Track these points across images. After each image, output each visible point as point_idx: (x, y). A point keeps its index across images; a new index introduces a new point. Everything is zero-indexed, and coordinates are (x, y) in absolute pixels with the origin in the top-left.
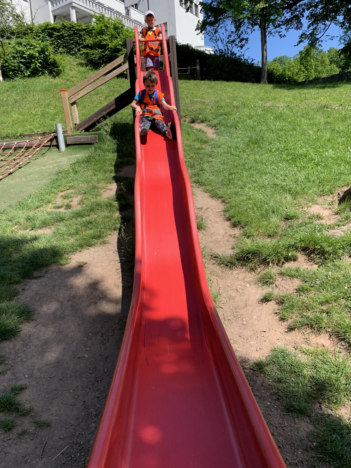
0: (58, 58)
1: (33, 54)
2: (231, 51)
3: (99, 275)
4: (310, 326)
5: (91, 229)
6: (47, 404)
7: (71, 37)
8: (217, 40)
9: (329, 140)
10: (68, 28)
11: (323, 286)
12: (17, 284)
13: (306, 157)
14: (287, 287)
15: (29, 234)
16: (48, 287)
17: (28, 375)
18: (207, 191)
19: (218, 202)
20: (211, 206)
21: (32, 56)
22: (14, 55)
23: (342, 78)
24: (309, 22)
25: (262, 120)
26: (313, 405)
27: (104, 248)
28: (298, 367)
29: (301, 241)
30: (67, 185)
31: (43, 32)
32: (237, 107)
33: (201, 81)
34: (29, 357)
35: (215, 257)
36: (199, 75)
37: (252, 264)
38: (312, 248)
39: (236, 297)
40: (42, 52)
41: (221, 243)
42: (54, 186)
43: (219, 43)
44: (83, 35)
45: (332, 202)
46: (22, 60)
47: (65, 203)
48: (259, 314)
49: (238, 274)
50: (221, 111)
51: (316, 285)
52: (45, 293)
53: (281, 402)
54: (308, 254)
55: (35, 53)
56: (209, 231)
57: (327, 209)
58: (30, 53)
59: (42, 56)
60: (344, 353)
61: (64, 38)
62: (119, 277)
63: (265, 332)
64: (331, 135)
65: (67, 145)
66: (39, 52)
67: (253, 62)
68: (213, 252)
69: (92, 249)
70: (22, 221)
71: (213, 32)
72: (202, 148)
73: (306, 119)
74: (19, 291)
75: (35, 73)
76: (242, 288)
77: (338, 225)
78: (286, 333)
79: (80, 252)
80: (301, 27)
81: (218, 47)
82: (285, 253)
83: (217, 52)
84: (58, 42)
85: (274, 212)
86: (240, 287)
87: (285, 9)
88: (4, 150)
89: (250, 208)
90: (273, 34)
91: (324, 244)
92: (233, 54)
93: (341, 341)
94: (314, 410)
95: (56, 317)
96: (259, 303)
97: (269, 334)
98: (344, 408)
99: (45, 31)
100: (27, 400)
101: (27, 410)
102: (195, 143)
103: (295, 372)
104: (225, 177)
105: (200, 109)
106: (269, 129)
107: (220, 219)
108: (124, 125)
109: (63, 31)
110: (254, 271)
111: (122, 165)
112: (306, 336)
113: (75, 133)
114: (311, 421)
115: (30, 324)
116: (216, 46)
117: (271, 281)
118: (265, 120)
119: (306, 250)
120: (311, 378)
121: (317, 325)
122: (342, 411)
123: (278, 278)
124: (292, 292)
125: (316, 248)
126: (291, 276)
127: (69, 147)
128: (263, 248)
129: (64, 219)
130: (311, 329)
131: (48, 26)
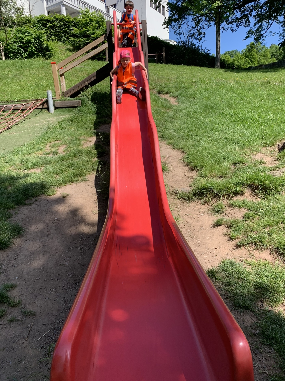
0: (50, 44)
1: (30, 39)
2: (191, 43)
3: (79, 204)
4: (254, 244)
5: (74, 169)
6: (33, 299)
7: (62, 27)
8: (179, 34)
9: (271, 107)
10: (59, 20)
11: (265, 213)
12: (11, 209)
13: (251, 119)
14: (235, 215)
15: (22, 173)
16: (37, 212)
17: (18, 277)
18: (170, 144)
19: (179, 152)
20: (173, 155)
21: (29, 42)
22: (15, 40)
25: (215, 92)
26: (256, 303)
27: (84, 184)
28: (244, 274)
29: (248, 179)
30: (55, 138)
31: (38, 23)
32: (195, 83)
33: (166, 65)
34: (19, 264)
35: (175, 193)
36: (165, 60)
37: (206, 198)
38: (256, 185)
39: (192, 223)
40: (38, 38)
41: (181, 183)
42: (44, 138)
43: (182, 36)
44: (71, 26)
45: (273, 151)
46: (21, 45)
47: (53, 151)
48: (211, 235)
49: (194, 206)
50: (182, 85)
51: (260, 213)
52: (34, 217)
53: (229, 300)
54: (253, 190)
56: (171, 174)
57: (269, 156)
58: (27, 39)
59: (37, 42)
60: (282, 264)
61: (55, 28)
62: (96, 206)
63: (216, 249)
64: (272, 103)
65: (56, 108)
66: (35, 39)
67: (209, 52)
68: (174, 189)
69: (74, 185)
70: (17, 163)
71: (177, 27)
72: (167, 112)
73: (252, 91)
74: (12, 214)
75: (31, 56)
76: (197, 216)
77: (278, 168)
78: (234, 250)
79: (64, 186)
80: (249, 24)
81: (181, 39)
82: (234, 189)
83: (180, 43)
84: (51, 31)
85: (225, 159)
87: (236, 9)
88: (4, 112)
89: (205, 156)
90: (226, 29)
91: (266, 182)
92: (192, 45)
93: (280, 255)
94: (257, 307)
95: (43, 235)
96: (211, 227)
97: (219, 250)
98: (282, 305)
99: (40, 22)
100: (16, 295)
101: (16, 302)
102: (161, 108)
103: (241, 278)
104: (185, 133)
105: (165, 84)
106: (221, 98)
107: (180, 165)
108: (103, 94)
109: (55, 23)
110: (208, 204)
111: (101, 124)
112: (251, 252)
113: (62, 99)
114: (255, 315)
115: (21, 239)
116: (179, 39)
117: (222, 210)
118: (218, 92)
119: (251, 186)
120: (254, 282)
121: (260, 243)
122: (280, 308)
123: (227, 208)
124: (239, 219)
125: (259, 185)
126: (239, 207)
127: (57, 110)
128: (216, 185)
129: (51, 163)
130: (255, 246)
131: (43, 18)
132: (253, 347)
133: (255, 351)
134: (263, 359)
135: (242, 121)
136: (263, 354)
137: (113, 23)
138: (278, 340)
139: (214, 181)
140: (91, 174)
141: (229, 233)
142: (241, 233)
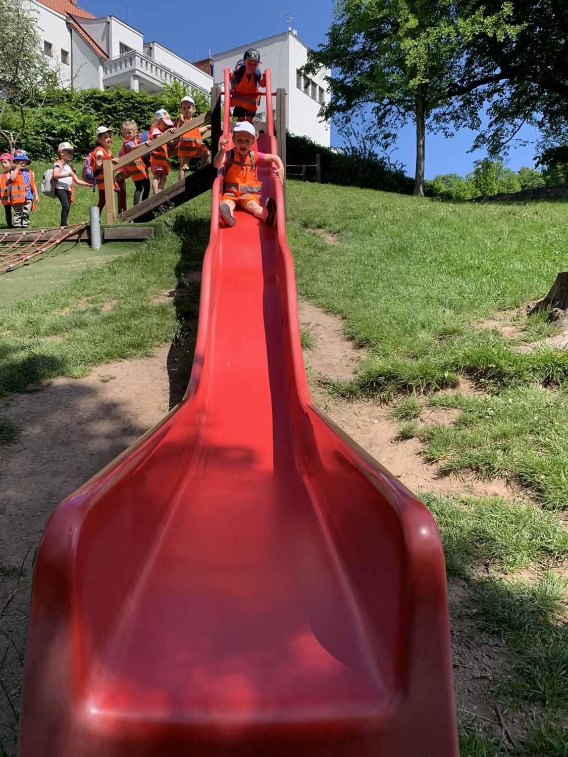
1: (67, 129)
2: (370, 151)
3: (134, 395)
4: (474, 468)
5: (129, 336)
7: (129, 111)
8: (348, 134)
9: (516, 252)
10: (125, 99)
11: (498, 416)
13: (478, 269)
14: (439, 420)
15: (27, 340)
16: (49, 404)
18: (319, 305)
19: (336, 318)
20: (325, 323)
21: (65, 133)
22: (38, 129)
23: (538, 196)
24: (491, 118)
26: (475, 567)
27: (147, 362)
28: (452, 516)
29: (467, 357)
30: (98, 288)
31: (86, 102)
32: (375, 210)
33: (321, 184)
35: (324, 384)
36: (319, 177)
37: (385, 393)
38: (482, 369)
39: (355, 434)
40: (82, 128)
41: (337, 367)
42: (76, 286)
43: (352, 137)
44: (147, 110)
45: (518, 317)
46: (50, 138)
47: (92, 308)
48: (390, 455)
49: (360, 408)
50: (350, 213)
51: (488, 417)
52: (41, 412)
54: (475, 378)
55: (69, 129)
56: (319, 352)
57: (509, 325)
58: (62, 128)
59: (81, 134)
60: (529, 504)
61: (117, 112)
62: (166, 399)
64: (519, 246)
65: (104, 241)
66: (76, 128)
67: (403, 169)
68: (323, 377)
69: (126, 363)
70: (19, 324)
71: (344, 120)
72: (317, 256)
73: (481, 226)
76: (365, 424)
77: (526, 341)
78: (435, 481)
79: (107, 363)
80: (479, 125)
81: (351, 143)
82: (439, 375)
83: (348, 150)
84: (108, 117)
85: (424, 327)
86: (363, 422)
87: (455, 95)
88: (4, 244)
89: (386, 323)
90: (435, 130)
91: (502, 362)
92: (371, 154)
93: (525, 488)
94: (477, 573)
95: (55, 442)
96: (392, 442)
97: (406, 480)
98: (526, 571)
99: (90, 101)
102: (306, 249)
103: (447, 523)
104: (349, 288)
105: (316, 210)
106: (421, 235)
107: (337, 339)
108: (197, 221)
109: (117, 103)
110: (387, 404)
111: (189, 270)
112: (467, 483)
113: (119, 224)
114: (470, 586)
115: (12, 447)
116: (346, 142)
117: (414, 413)
118: (417, 225)
119: (472, 371)
120: (472, 530)
121: (486, 467)
122: (523, 576)
123: (425, 410)
124: (447, 426)
125: (489, 368)
126: (447, 406)
127: (107, 244)
128: (404, 367)
129: (86, 325)
130: (477, 472)
131: (95, 93)
132: (464, 635)
133: (467, 641)
134: (483, 656)
135: (460, 272)
136: (483, 647)
137: (223, 90)
138: (514, 625)
139: (400, 361)
140: (162, 346)
141: (427, 451)
142: (449, 448)
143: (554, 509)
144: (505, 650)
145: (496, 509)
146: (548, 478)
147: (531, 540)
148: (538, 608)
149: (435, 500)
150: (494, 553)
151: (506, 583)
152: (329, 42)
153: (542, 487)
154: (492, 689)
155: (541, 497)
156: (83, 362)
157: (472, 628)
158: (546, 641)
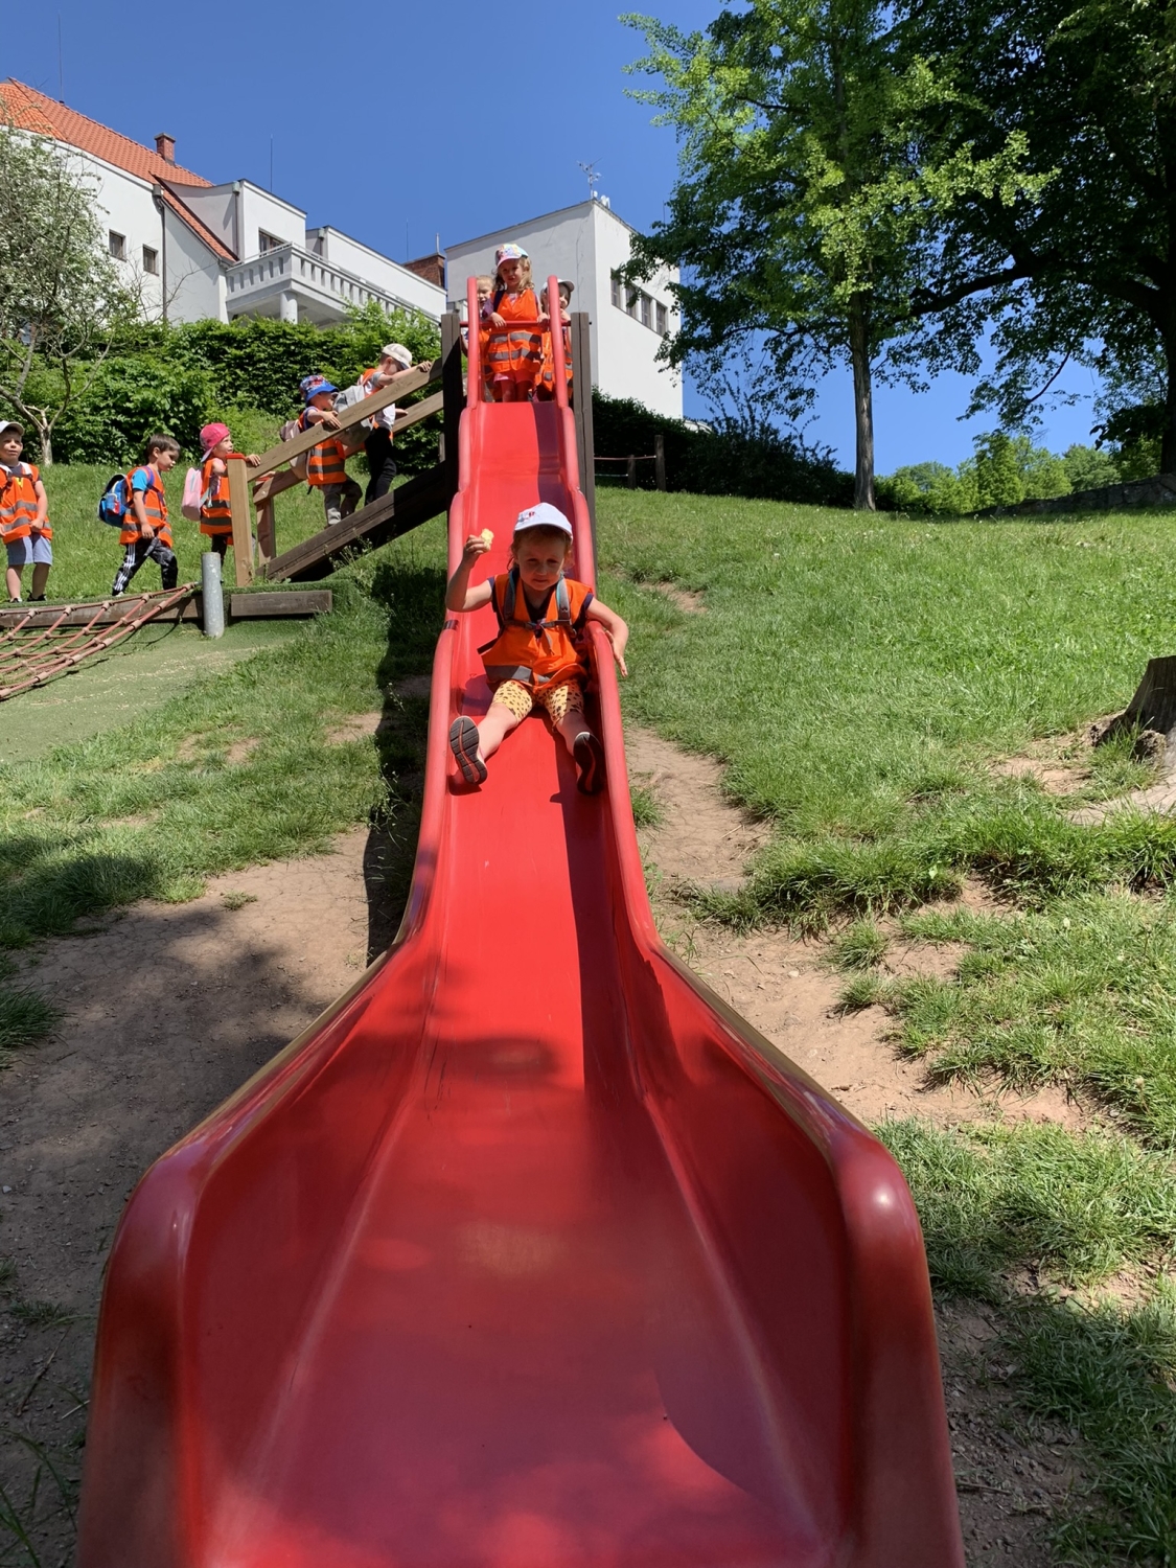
1: (154, 399)
2: (762, 425)
3: (293, 934)
4: (999, 1065)
5: (283, 812)
6: (65, 1266)
7: (279, 361)
8: (718, 392)
9: (1065, 619)
10: (271, 338)
11: (1043, 955)
12: (13, 948)
13: (990, 655)
14: (923, 967)
15: (74, 828)
16: (120, 958)
17: (13, 1187)
18: (670, 737)
19: (704, 762)
20: (682, 773)
21: (149, 408)
22: (97, 401)
23: (1106, 502)
24: (1000, 352)
25: (851, 570)
26: (1009, 1276)
27: (319, 864)
29: (973, 835)
30: (219, 715)
31: (192, 347)
32: (776, 543)
33: (666, 494)
34: (22, 1140)
35: (686, 898)
36: (662, 477)
37: (810, 914)
38: (1007, 859)
39: (753, 1003)
40: (185, 395)
41: (711, 863)
42: (175, 714)
43: (727, 398)
44: (315, 358)
45: (1074, 749)
46: (121, 418)
47: (206, 758)
48: (826, 1045)
49: (761, 946)
50: (726, 550)
51: (1021, 957)
52: (103, 976)
54: (993, 877)
55: (158, 400)
56: (672, 833)
57: (1057, 767)
58: (145, 399)
59: (182, 408)
61: (254, 364)
62: (360, 941)
63: (845, 1089)
64: (1070, 606)
65: (231, 620)
66: (173, 397)
67: (831, 457)
68: (683, 884)
69: (277, 867)
70: (57, 795)
71: (709, 369)
73: (992, 568)
74: (16, 966)
76: (774, 980)
77: (1093, 800)
78: (921, 1095)
79: (239, 869)
80: (976, 366)
81: (723, 409)
82: (918, 874)
83: (720, 424)
84: (236, 374)
85: (884, 776)
86: (768, 977)
87: (926, 312)
88: (27, 632)
89: (806, 769)
90: (892, 379)
91: (1046, 844)
92: (766, 430)
93: (1105, 1104)
94: (1013, 1288)
95: (133, 1038)
96: (828, 1017)
97: (860, 1095)
98: (1116, 1281)
99: (200, 344)
103: (947, 1184)
104: (730, 700)
105: (658, 546)
106: (873, 590)
107: (709, 805)
108: (419, 575)
109: (254, 346)
110: (816, 937)
111: (403, 674)
112: (987, 1099)
113: (261, 585)
114: (1001, 1316)
115: (43, 1052)
116: (714, 407)
117: (872, 953)
118: (862, 569)
119: (986, 864)
120: (999, 1197)
121: (1024, 1063)
122: (1109, 1291)
123: (893, 947)
124: (940, 980)
125: (1017, 858)
126: (937, 937)
127: (236, 627)
128: (846, 860)
129: (195, 793)
130: (1005, 1075)
131: (210, 329)
132: (991, 1423)
133: (998, 1435)
134: (1032, 1466)
135: (952, 661)
136: (1032, 1448)
138: (1094, 1397)
139: (838, 848)
140: (351, 829)
141: (900, 1033)
142: (946, 1026)
143: (1166, 1147)
144: (1078, 1451)
145: (1046, 1151)
146: (1151, 1081)
147: (1123, 1214)
148: (1144, 1358)
149: (919, 1135)
150: (1047, 1245)
151: (1075, 1308)
152: (673, 219)
153: (1140, 1100)
154: (1052, 1535)
155: (1140, 1122)
156: (190, 870)
157: (1007, 1406)
158: (1161, 1430)
